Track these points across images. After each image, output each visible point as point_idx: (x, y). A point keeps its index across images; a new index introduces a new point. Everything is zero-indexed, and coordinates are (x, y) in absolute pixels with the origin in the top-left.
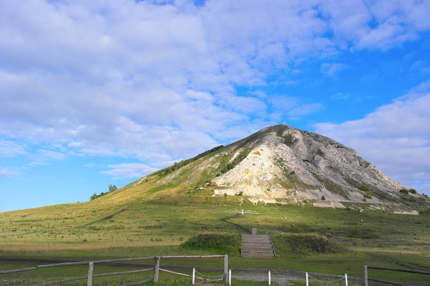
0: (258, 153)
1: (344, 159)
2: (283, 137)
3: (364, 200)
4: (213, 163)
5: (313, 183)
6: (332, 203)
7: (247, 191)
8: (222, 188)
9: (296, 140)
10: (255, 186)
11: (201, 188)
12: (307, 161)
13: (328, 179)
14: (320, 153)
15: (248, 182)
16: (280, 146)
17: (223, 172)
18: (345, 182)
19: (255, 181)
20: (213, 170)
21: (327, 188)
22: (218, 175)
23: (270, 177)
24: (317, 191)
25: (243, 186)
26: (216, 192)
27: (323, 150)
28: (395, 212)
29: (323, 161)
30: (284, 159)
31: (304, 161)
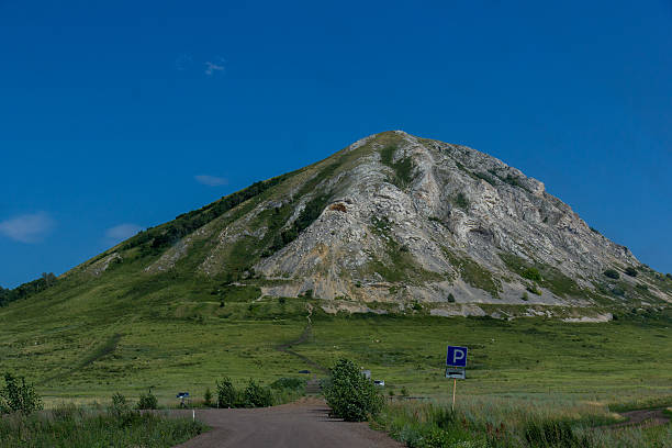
0: (342, 208)
1: (511, 211)
2: (393, 166)
3: (524, 299)
4: (255, 226)
5: (439, 269)
6: (464, 307)
7: (321, 288)
8: (276, 283)
9: (417, 175)
10: (333, 279)
11: (238, 284)
12: (435, 219)
13: (468, 259)
14: (462, 202)
15: (323, 271)
16: (384, 191)
17: (276, 248)
18: (500, 262)
19: (334, 269)
20: (256, 243)
21: (463, 276)
22: (265, 256)
23: (362, 259)
24: (444, 284)
25: (313, 278)
26: (265, 291)
27: (468, 196)
28: (567, 320)
29: (465, 218)
30: (391, 220)
31: (430, 219)
